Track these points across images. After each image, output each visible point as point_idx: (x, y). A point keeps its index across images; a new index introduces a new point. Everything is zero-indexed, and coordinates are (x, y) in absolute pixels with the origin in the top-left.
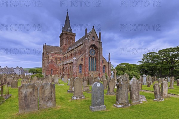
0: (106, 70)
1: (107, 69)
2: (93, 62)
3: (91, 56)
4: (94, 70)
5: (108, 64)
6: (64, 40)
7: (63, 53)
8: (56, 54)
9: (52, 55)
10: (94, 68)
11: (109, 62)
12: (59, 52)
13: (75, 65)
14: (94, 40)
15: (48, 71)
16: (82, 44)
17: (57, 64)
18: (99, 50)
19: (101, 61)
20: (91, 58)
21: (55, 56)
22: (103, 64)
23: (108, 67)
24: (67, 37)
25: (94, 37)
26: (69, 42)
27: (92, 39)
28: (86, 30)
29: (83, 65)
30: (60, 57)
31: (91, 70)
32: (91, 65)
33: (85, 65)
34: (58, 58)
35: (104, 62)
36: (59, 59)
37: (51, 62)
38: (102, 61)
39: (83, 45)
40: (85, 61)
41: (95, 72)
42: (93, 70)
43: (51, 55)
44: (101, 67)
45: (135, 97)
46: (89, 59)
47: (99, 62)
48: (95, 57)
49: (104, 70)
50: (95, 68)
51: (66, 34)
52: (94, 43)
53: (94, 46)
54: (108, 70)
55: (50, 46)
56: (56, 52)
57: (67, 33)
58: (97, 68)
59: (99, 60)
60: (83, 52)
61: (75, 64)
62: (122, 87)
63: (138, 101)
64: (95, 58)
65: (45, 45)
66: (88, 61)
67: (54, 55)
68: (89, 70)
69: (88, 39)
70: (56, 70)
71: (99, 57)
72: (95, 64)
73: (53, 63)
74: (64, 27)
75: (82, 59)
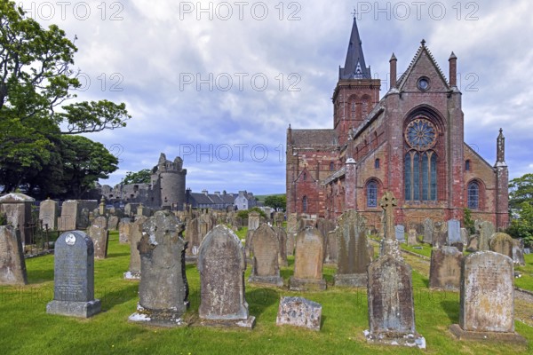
0: (484, 198)
1: (489, 194)
2: (424, 168)
3: (414, 150)
4: (429, 196)
5: (496, 172)
6: (343, 106)
7: (339, 148)
8: (318, 151)
9: (307, 157)
10: (429, 189)
11: (499, 164)
12: (326, 147)
13: (352, 184)
14: (423, 91)
15: (295, 201)
16: (381, 111)
17: (320, 182)
18: (449, 123)
19: (456, 163)
20: (413, 155)
21: (316, 157)
22: (470, 176)
23: (493, 186)
24: (353, 97)
25: (424, 79)
26: (359, 110)
27: (416, 89)
28: (393, 61)
29: (382, 180)
30: (332, 159)
31: (415, 199)
32: (416, 181)
33: (387, 182)
34: (325, 163)
35: (473, 166)
36: (326, 167)
37: (302, 176)
38: (461, 165)
39: (383, 115)
40: (387, 169)
41: (433, 204)
42: (425, 198)
43: (304, 156)
44: (457, 186)
45: (216, 300)
46: (406, 159)
47: (449, 168)
48: (429, 150)
49: (472, 198)
50: (433, 192)
51: (350, 87)
52: (425, 100)
53: (424, 111)
54: (492, 198)
55: (303, 131)
56: (319, 147)
57: (352, 84)
58: (442, 192)
59: (449, 161)
60: (383, 137)
61: (351, 180)
62: (155, 252)
63: (234, 317)
64: (430, 155)
65: (290, 130)
66: (400, 168)
67: (314, 156)
68: (408, 198)
69: (398, 91)
70: (317, 199)
71: (449, 149)
72: (432, 175)
73: (309, 179)
74: (343, 67)
75: (378, 160)
